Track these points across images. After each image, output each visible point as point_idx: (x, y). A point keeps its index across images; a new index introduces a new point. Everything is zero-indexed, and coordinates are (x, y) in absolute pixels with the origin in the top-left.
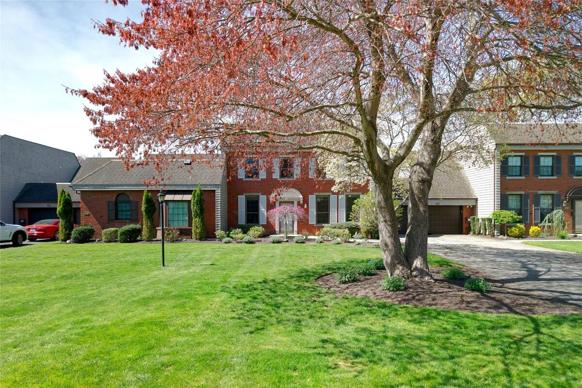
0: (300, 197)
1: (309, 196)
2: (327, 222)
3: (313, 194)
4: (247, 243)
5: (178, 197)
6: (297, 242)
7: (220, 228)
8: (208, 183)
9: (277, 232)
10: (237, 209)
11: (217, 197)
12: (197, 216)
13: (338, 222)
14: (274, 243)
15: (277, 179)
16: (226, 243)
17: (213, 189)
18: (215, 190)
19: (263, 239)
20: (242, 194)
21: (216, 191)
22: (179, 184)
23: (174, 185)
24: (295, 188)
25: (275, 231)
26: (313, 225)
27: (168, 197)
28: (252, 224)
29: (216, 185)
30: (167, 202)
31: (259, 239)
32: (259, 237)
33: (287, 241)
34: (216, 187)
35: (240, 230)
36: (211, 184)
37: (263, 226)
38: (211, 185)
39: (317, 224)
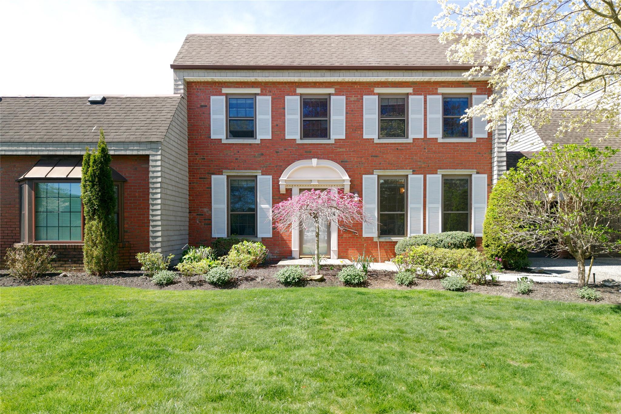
0: (344, 178)
1: (364, 176)
2: (402, 232)
3: (372, 174)
4: (215, 284)
5: (60, 172)
6: (348, 283)
7: (159, 245)
8: (132, 138)
9: (295, 254)
10: (209, 205)
11: (154, 172)
12: (93, 214)
13: (424, 232)
14: (287, 283)
15: (295, 140)
16: (160, 285)
17: (141, 153)
18: (148, 156)
19: (261, 273)
20: (220, 173)
21: (151, 158)
22: (64, 140)
23: (53, 143)
24: (332, 160)
25: (291, 251)
26: (371, 239)
27: (38, 172)
28: (239, 238)
29: (151, 142)
30: (35, 182)
31: (252, 273)
32: (251, 266)
33: (322, 280)
34: (151, 149)
35: (208, 250)
36: (138, 140)
37: (264, 241)
38: (139, 143)
39: (379, 237)
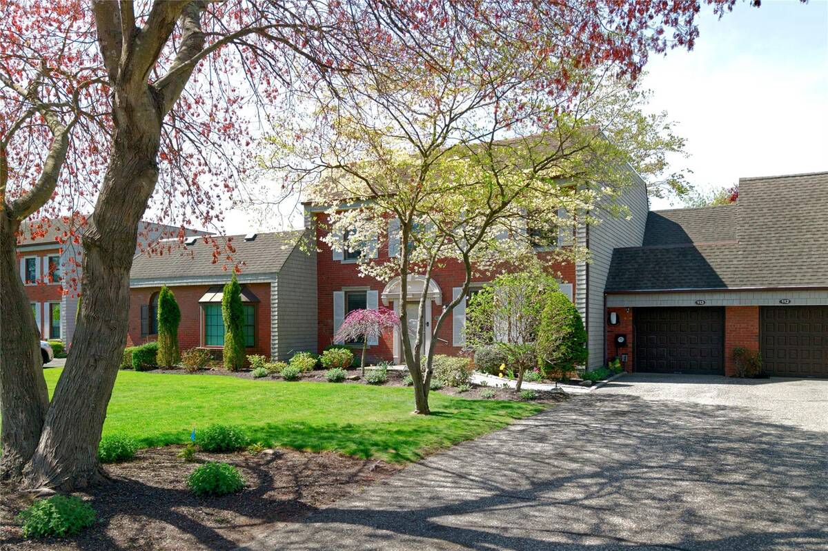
1: (454, 289)
5: (219, 297)
9: (396, 361)
10: (332, 316)
11: (273, 295)
17: (266, 281)
18: (270, 283)
20: (339, 289)
21: (272, 285)
25: (393, 358)
29: (272, 273)
30: (205, 305)
34: (272, 278)
36: (265, 271)
37: (372, 348)
38: (265, 274)
